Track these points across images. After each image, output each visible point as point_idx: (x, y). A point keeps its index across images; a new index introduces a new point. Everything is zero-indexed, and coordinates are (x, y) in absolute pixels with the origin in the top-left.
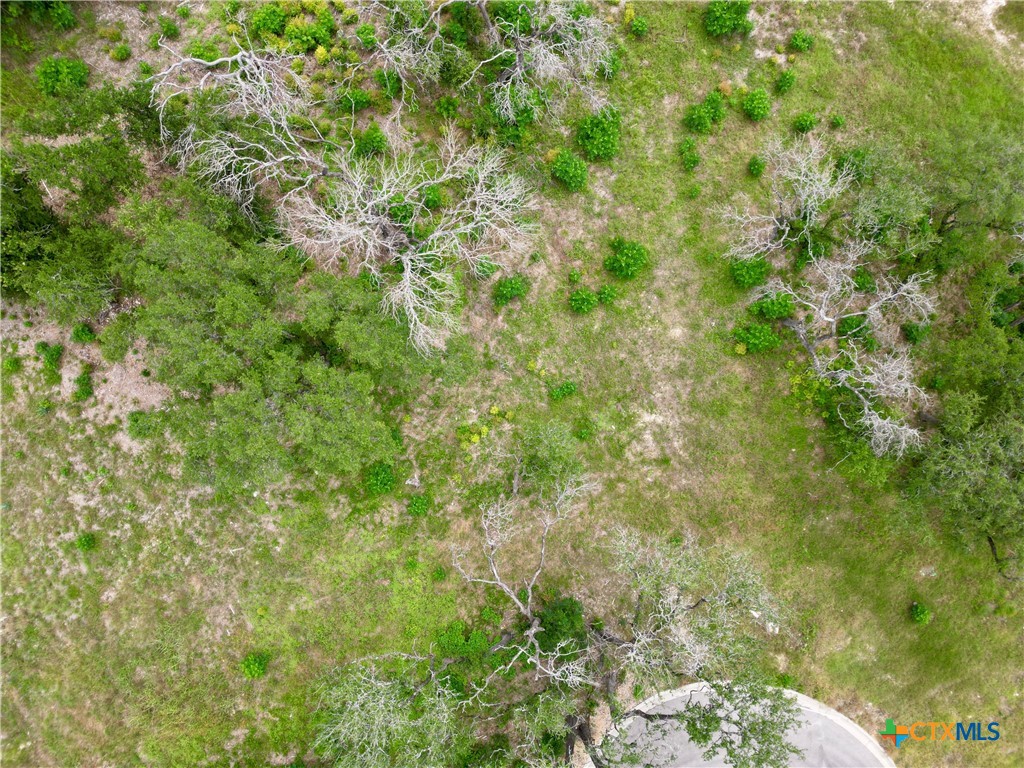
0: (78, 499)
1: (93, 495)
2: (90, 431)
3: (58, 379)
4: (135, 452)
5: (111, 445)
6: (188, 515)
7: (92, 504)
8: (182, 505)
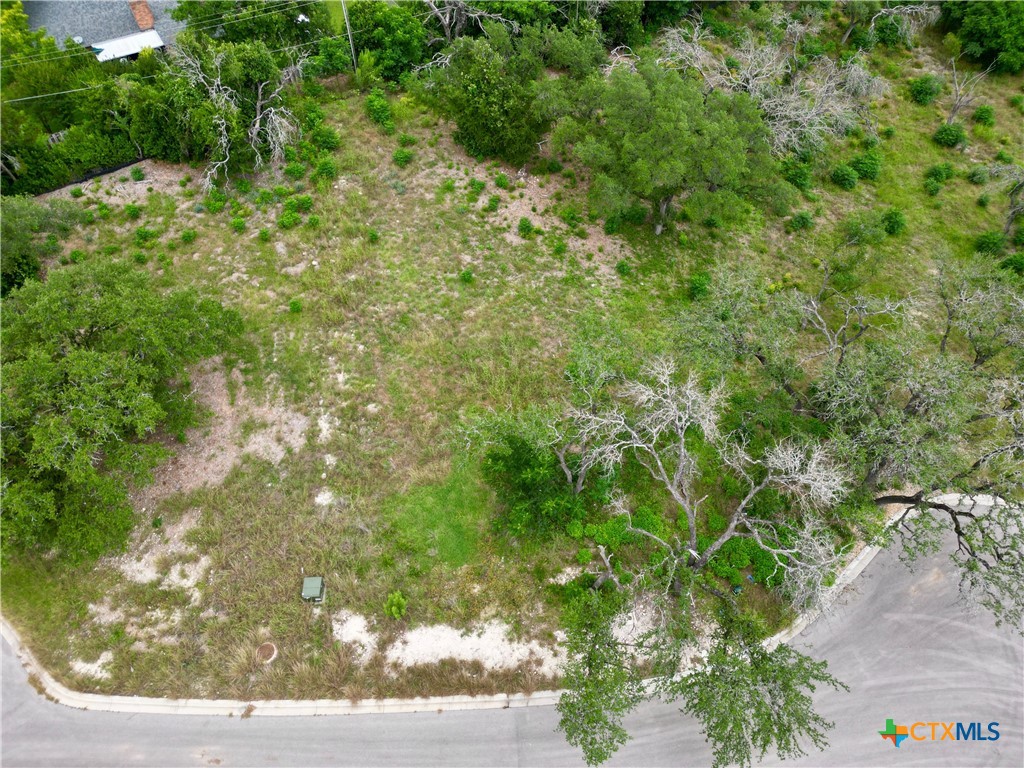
0: (467, 258)
1: (478, 258)
2: (488, 227)
3: (476, 200)
4: (514, 244)
5: (499, 237)
6: (541, 284)
7: (475, 263)
8: (539, 278)
